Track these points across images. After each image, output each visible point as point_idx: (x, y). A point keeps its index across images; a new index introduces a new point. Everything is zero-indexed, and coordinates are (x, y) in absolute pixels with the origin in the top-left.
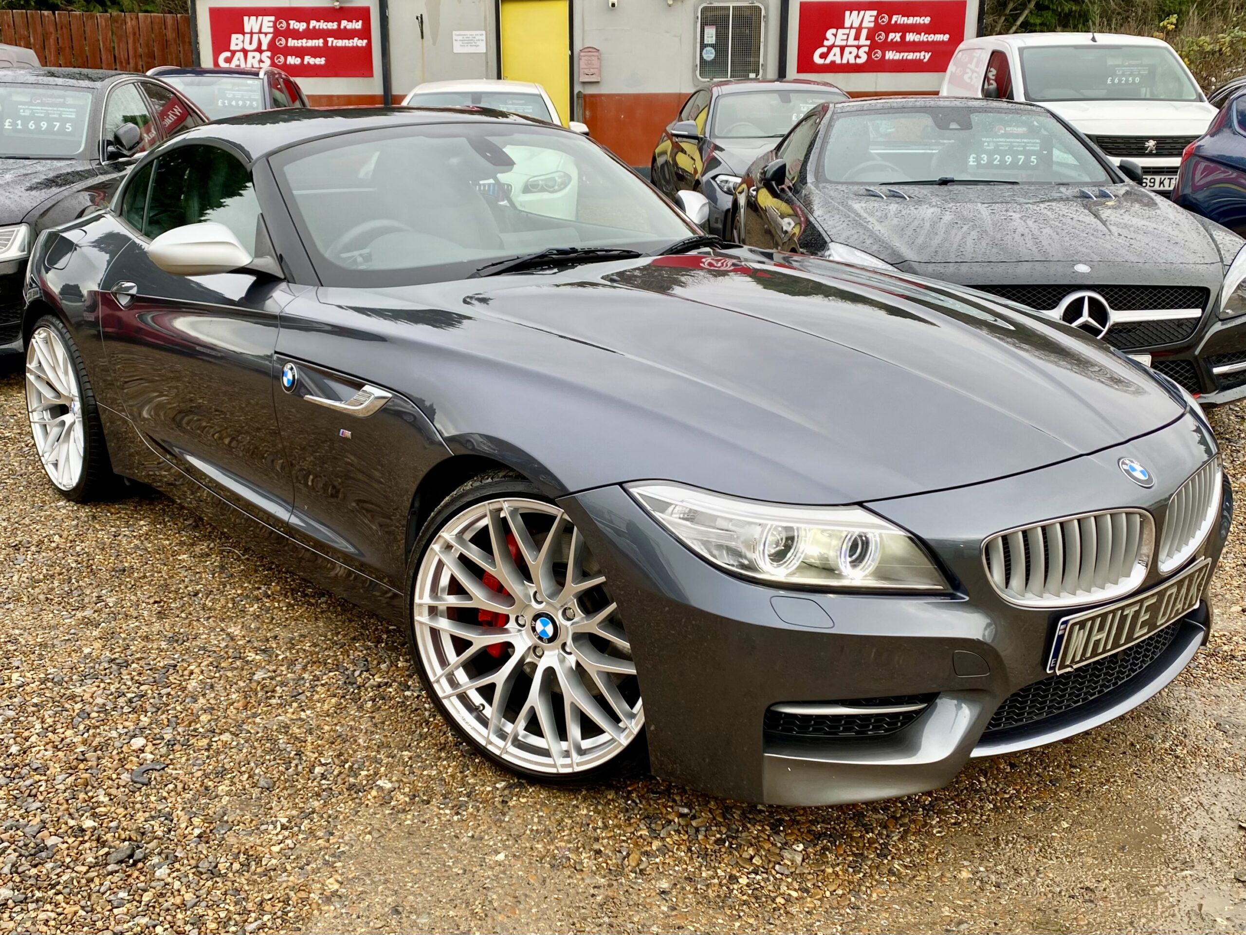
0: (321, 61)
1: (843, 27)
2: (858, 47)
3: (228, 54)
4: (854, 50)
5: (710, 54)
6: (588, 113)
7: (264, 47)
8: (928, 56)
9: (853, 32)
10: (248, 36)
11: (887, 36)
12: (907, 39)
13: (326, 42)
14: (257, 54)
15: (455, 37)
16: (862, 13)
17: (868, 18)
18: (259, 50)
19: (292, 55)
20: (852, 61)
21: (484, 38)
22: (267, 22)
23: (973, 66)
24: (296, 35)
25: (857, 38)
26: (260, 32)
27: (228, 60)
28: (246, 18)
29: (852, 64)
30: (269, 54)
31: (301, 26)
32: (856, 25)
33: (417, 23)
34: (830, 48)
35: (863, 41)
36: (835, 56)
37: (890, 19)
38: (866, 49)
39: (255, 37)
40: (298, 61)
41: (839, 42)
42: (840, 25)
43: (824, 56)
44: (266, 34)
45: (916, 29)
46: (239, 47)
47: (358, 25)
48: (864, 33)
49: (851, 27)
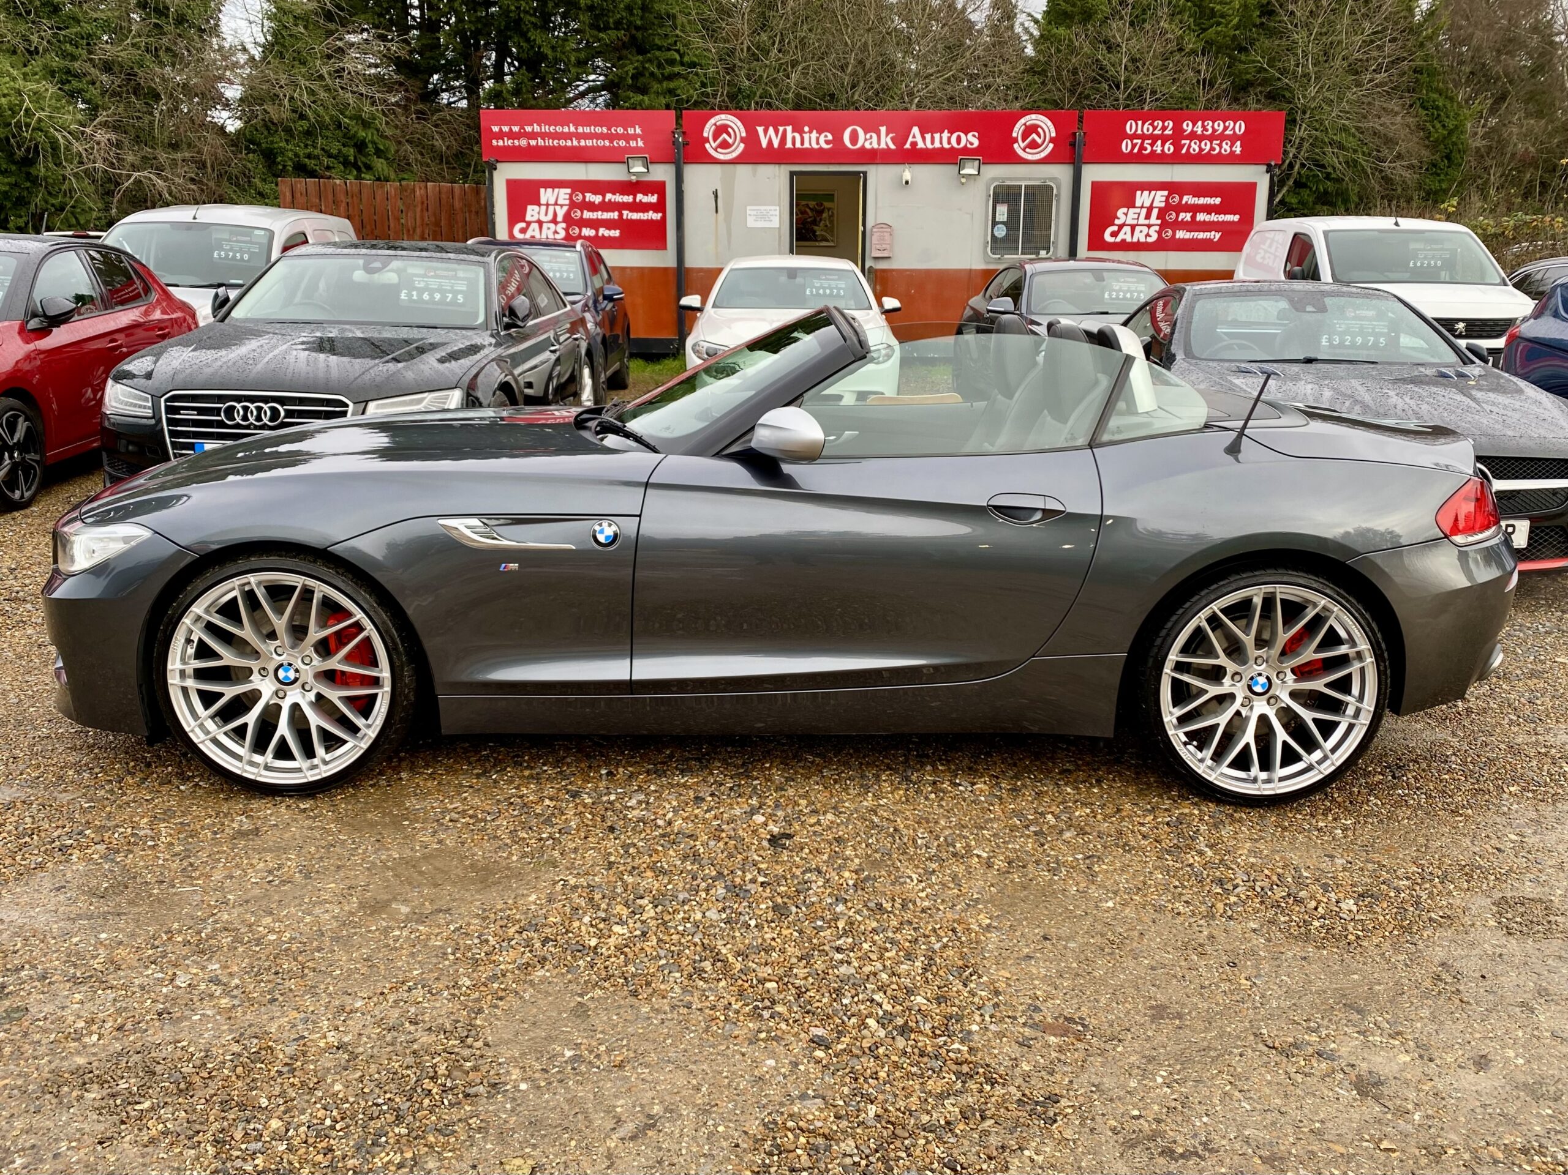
0: (616, 233)
1: (1134, 207)
2: (1149, 226)
3: (523, 225)
4: (1145, 229)
5: (1001, 232)
6: (878, 287)
7: (560, 218)
8: (1218, 235)
9: (1144, 211)
10: (543, 208)
11: (1177, 216)
12: (1198, 219)
13: (621, 215)
14: (552, 226)
15: (748, 212)
16: (1153, 193)
17: (1159, 198)
18: (554, 221)
19: (586, 227)
20: (1142, 240)
21: (777, 213)
22: (564, 194)
23: (1265, 247)
24: (592, 207)
25: (1148, 217)
26: (556, 204)
27: (523, 231)
28: (542, 190)
29: (1143, 244)
30: (564, 225)
31: (597, 199)
32: (1147, 204)
33: (713, 196)
34: (1121, 227)
35: (1154, 220)
36: (1125, 235)
37: (1181, 199)
38: (1157, 228)
39: (551, 209)
40: (592, 233)
41: (1130, 221)
42: (1131, 204)
43: (1114, 234)
44: (562, 206)
45: (1208, 209)
46: (535, 218)
47: (653, 199)
48: (1155, 212)
49: (1142, 207)
